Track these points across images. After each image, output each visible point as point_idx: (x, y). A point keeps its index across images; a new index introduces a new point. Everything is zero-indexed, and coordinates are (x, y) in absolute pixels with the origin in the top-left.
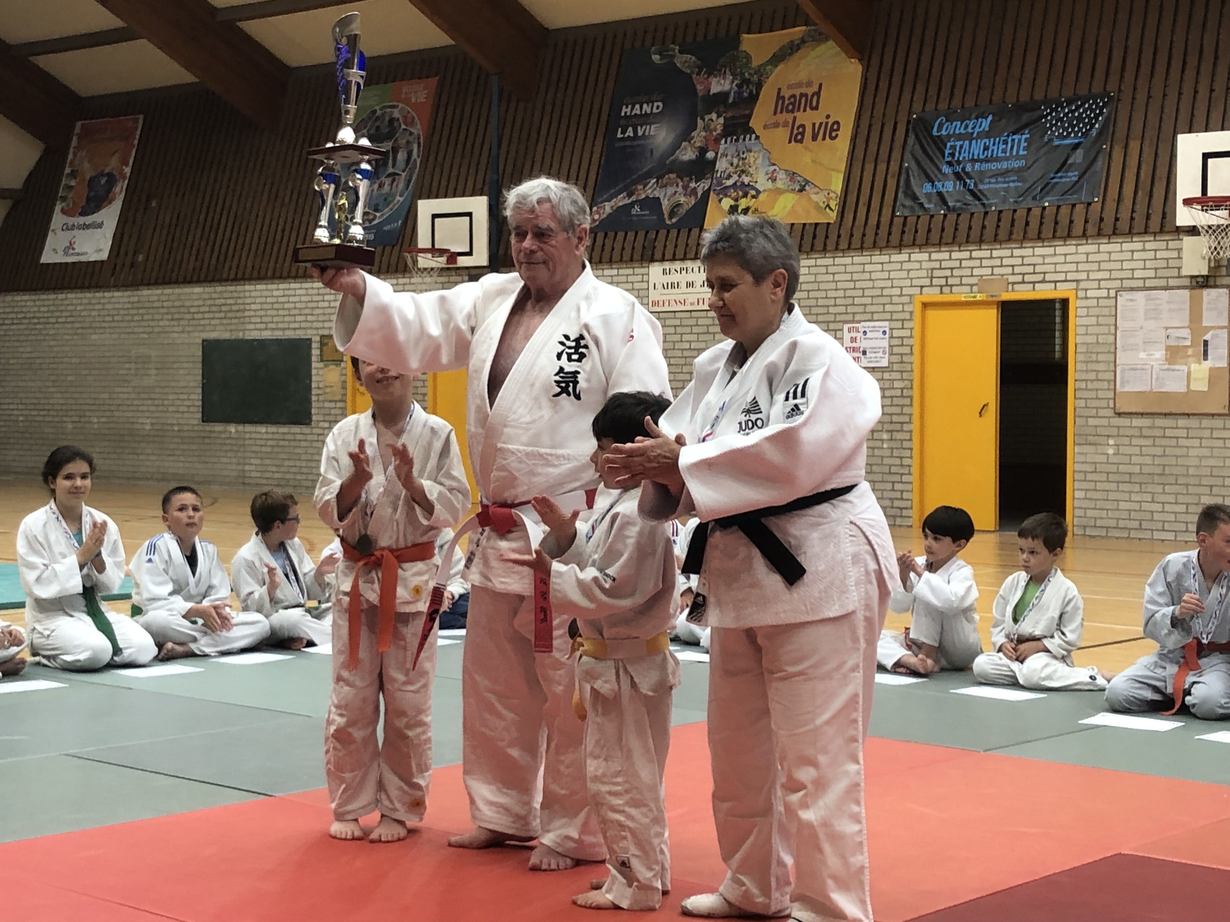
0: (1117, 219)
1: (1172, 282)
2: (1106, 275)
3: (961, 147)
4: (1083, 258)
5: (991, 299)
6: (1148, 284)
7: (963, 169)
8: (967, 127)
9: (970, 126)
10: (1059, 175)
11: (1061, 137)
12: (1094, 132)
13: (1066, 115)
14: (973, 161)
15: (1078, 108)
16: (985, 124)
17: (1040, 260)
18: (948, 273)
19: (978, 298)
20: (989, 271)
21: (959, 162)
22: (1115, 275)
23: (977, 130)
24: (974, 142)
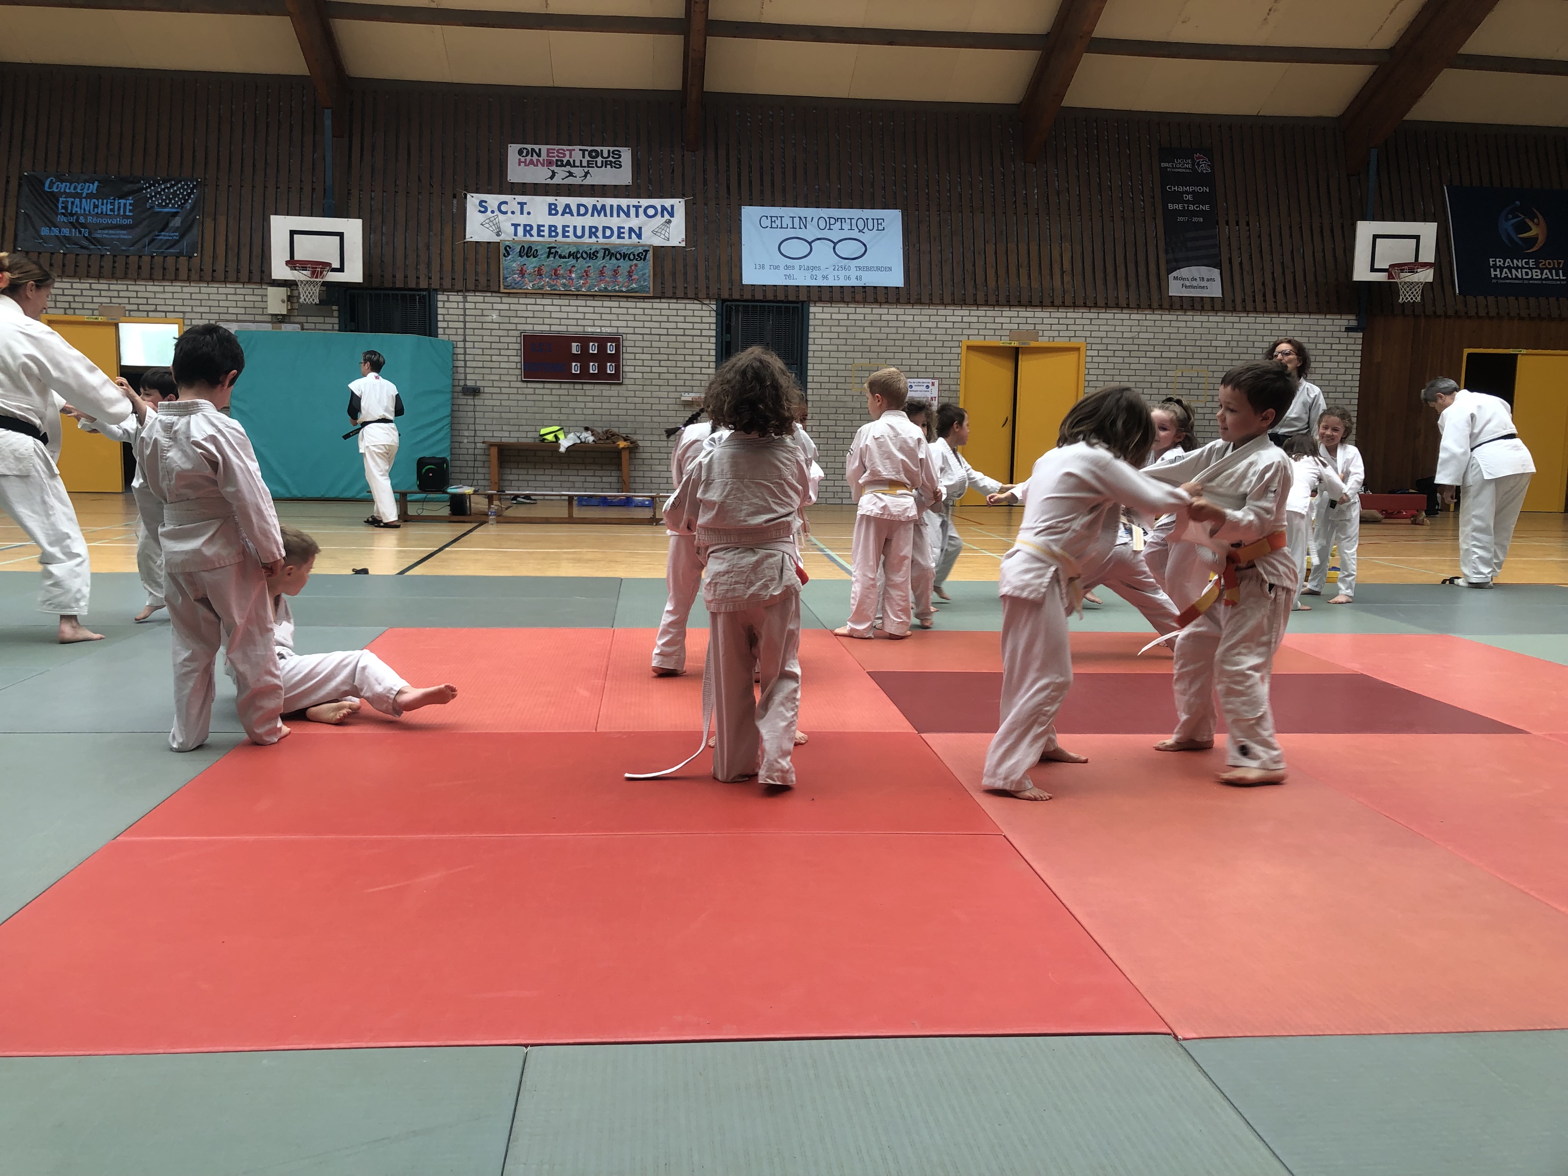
0: (214, 271)
1: (258, 318)
2: (207, 310)
3: (73, 203)
4: (188, 296)
5: (110, 321)
6: (240, 317)
7: (77, 220)
8: (75, 188)
9: (79, 187)
10: (163, 233)
11: (160, 205)
12: (188, 206)
13: (163, 190)
14: (85, 216)
15: (172, 186)
16: (93, 187)
17: (152, 295)
18: (71, 299)
19: (100, 320)
20: (108, 300)
21: (72, 215)
22: (213, 310)
23: (85, 191)
24: (84, 200)
